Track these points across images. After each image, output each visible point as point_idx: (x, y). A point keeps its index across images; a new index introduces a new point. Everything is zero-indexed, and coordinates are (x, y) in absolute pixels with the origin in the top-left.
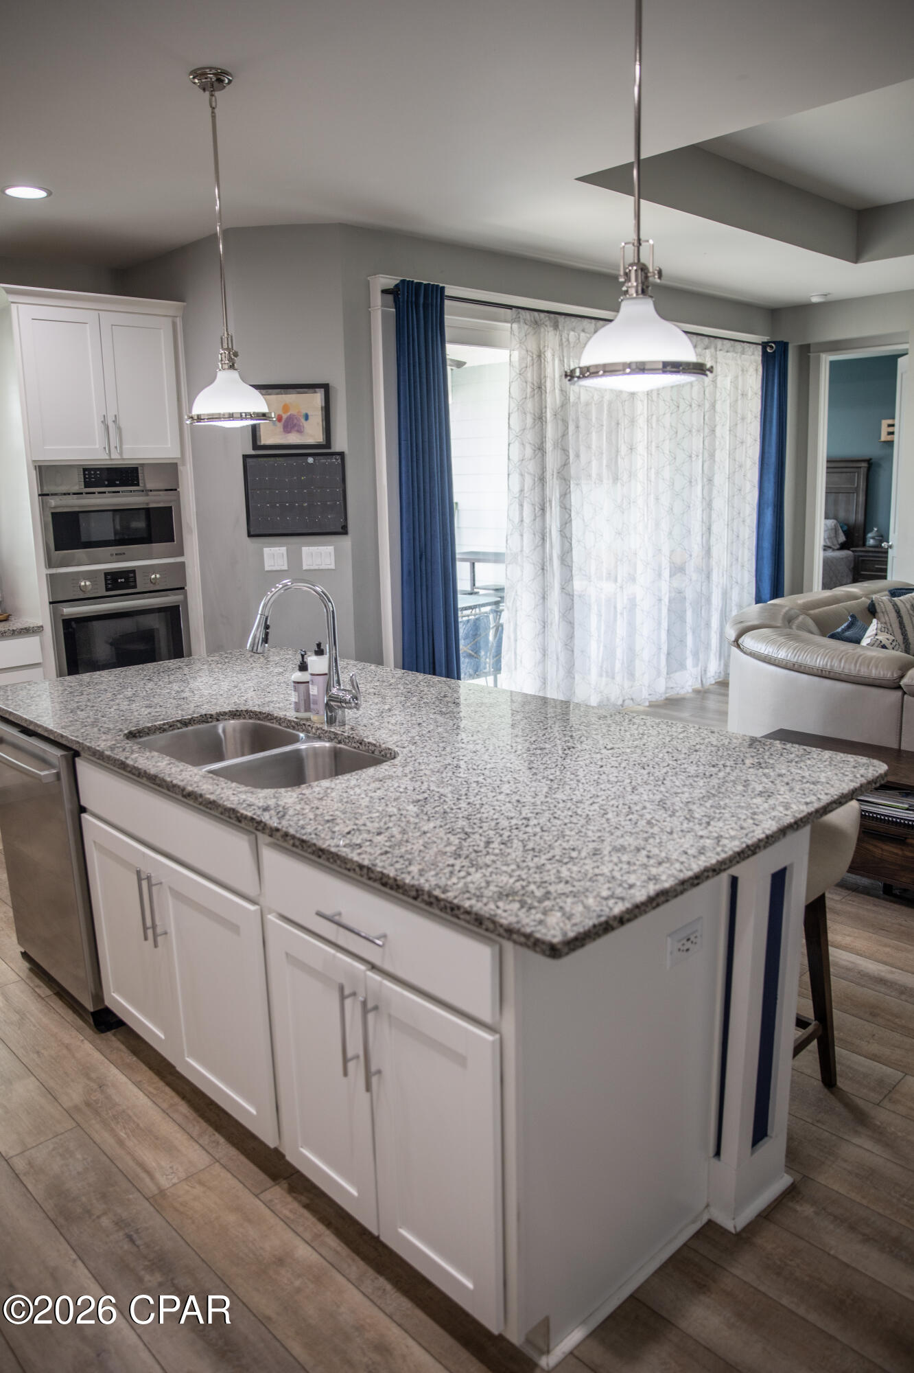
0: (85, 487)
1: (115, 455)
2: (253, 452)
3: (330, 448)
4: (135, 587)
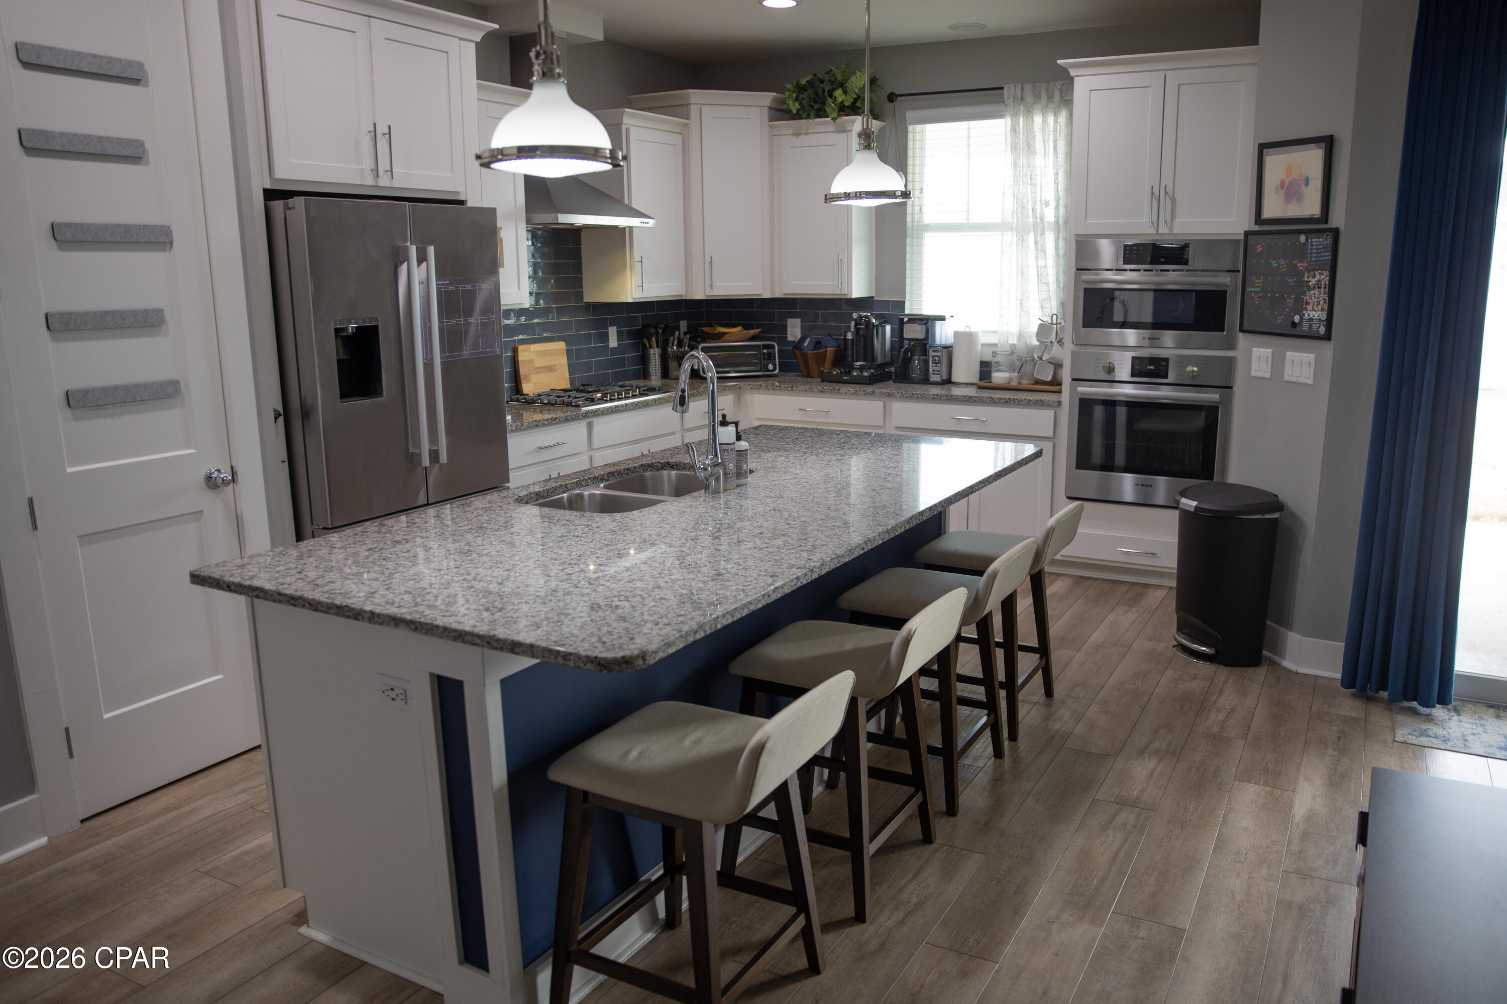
0: (1124, 264)
1: (1163, 230)
2: (1256, 228)
3: (1326, 222)
4: (1166, 377)
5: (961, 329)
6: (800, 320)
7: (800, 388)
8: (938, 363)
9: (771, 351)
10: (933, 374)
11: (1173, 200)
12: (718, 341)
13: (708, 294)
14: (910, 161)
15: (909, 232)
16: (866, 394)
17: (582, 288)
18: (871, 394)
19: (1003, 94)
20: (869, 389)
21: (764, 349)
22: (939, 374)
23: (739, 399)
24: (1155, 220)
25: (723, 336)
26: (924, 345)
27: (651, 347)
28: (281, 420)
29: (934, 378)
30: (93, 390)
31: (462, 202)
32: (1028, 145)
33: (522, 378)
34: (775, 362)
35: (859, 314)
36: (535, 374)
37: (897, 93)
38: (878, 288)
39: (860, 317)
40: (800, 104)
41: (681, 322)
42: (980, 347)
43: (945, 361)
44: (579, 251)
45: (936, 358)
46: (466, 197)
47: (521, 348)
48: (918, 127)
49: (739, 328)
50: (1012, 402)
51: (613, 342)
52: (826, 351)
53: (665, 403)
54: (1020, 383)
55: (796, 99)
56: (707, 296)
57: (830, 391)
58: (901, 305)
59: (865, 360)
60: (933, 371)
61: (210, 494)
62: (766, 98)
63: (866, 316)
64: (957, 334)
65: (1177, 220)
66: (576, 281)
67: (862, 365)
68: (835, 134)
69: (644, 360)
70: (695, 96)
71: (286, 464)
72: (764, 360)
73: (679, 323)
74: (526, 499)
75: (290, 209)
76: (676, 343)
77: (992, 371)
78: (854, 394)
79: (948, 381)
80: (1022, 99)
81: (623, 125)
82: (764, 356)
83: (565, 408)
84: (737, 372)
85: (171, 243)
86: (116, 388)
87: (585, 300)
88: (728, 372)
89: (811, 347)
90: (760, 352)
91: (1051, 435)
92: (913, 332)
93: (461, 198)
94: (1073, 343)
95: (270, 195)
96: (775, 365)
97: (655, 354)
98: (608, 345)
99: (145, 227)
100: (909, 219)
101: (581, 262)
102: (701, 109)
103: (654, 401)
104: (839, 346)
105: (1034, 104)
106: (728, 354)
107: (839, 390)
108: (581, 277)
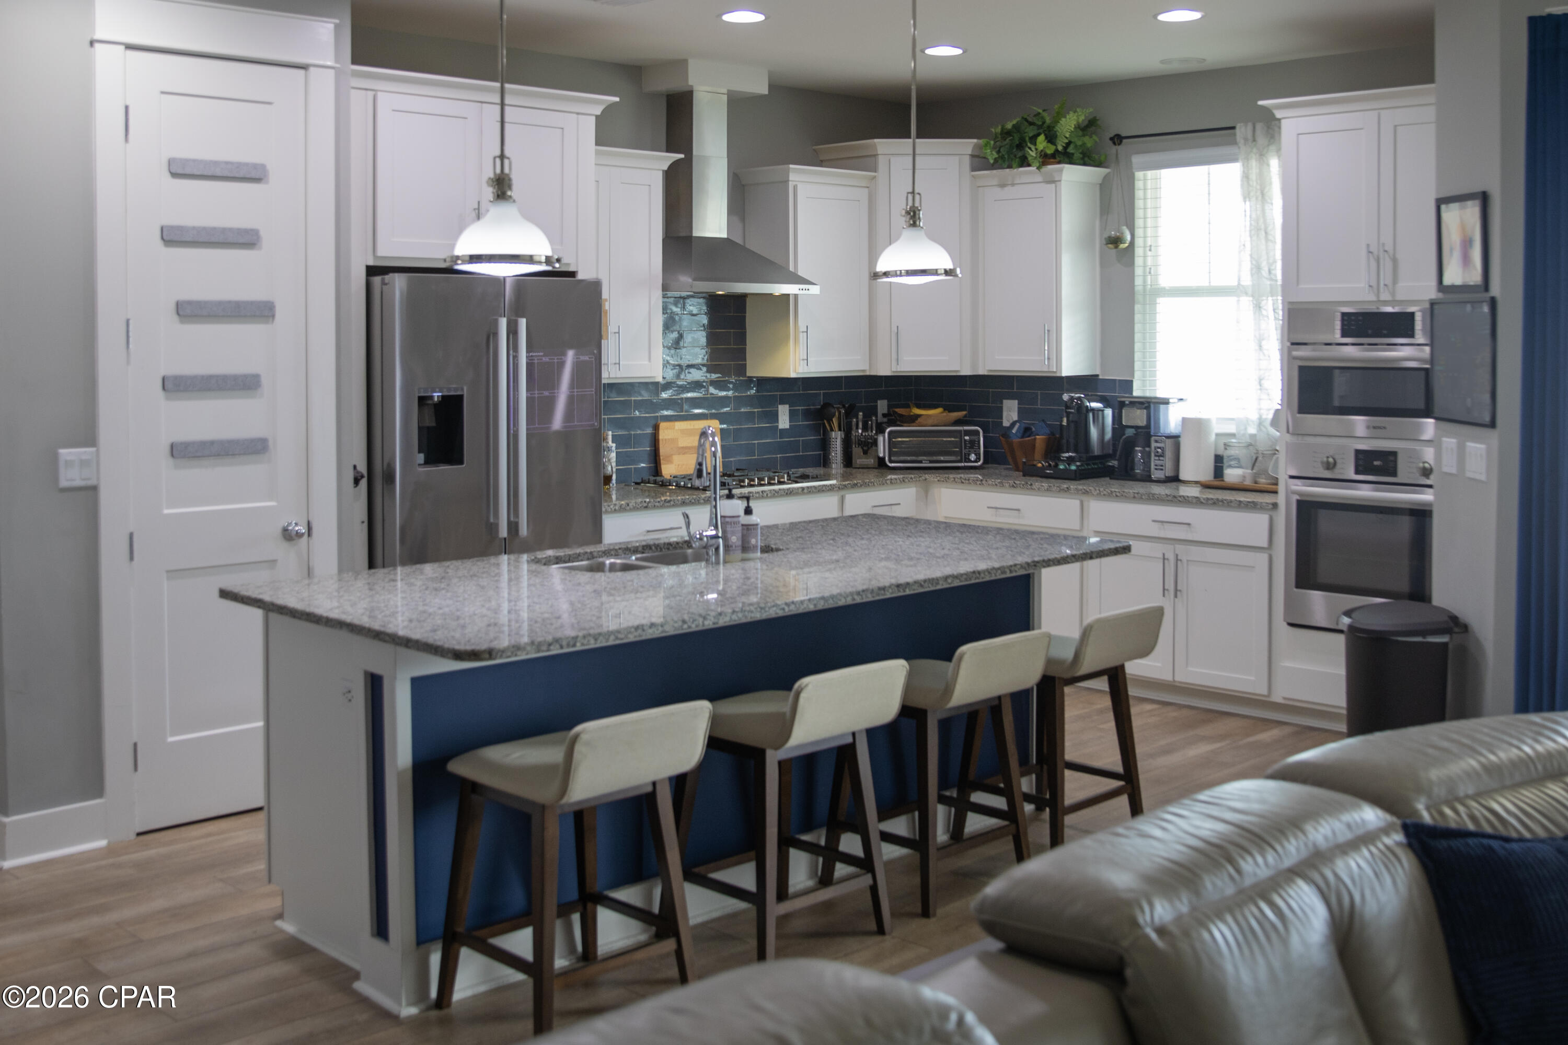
0: (1342, 337)
2: (1438, 296)
3: (1486, 290)
4: (1395, 475)
5: (1191, 414)
6: (1016, 402)
7: (990, 482)
8: (1161, 456)
9: (974, 438)
10: (1156, 469)
11: (1395, 261)
12: (913, 424)
13: (894, 369)
14: (1139, 213)
15: (1139, 298)
16: (1061, 490)
17: (746, 361)
18: (1066, 491)
19: (1235, 135)
20: (1073, 485)
21: (966, 435)
22: (1162, 470)
23: (926, 492)
24: (1374, 283)
25: (917, 419)
26: (1146, 434)
27: (832, 430)
28: (364, 483)
29: (1156, 475)
30: (193, 443)
31: (572, 274)
32: (1263, 194)
33: (661, 458)
34: (980, 451)
35: (1070, 396)
36: (679, 454)
37: (1123, 134)
38: (1103, 365)
39: (1072, 399)
40: (998, 152)
41: (879, 402)
42: (1213, 437)
43: (1169, 454)
44: (743, 319)
45: (1159, 450)
46: (577, 268)
47: (663, 425)
48: (1150, 174)
49: (940, 410)
50: (1220, 503)
51: (784, 422)
52: (1035, 439)
53: (816, 493)
54: (1256, 482)
55: (994, 148)
56: (894, 372)
57: (1022, 486)
58: (1128, 385)
59: (1075, 451)
60: (1156, 465)
61: (285, 545)
62: (967, 146)
63: (1079, 398)
64: (1185, 421)
65: (1401, 284)
66: (740, 354)
67: (1070, 457)
68: (1043, 185)
69: (825, 444)
70: (883, 146)
71: (366, 524)
72: (965, 448)
73: (877, 402)
74: (544, 561)
75: (386, 284)
76: (860, 425)
77: (1224, 468)
78: (1048, 490)
79: (1175, 479)
80: (1254, 140)
81: (790, 183)
82: (965, 444)
83: (690, 492)
84: (931, 462)
85: (273, 316)
86: (212, 443)
87: (748, 374)
88: (921, 462)
89: (1019, 435)
90: (961, 439)
91: (1265, 545)
92: (1134, 417)
93: (571, 269)
94: (1288, 432)
95: (372, 271)
96: (978, 455)
97: (837, 438)
98: (778, 426)
99: (252, 303)
100: (1138, 281)
101: (746, 332)
102: (890, 160)
103: (800, 490)
104: (1053, 434)
105: (1268, 145)
106: (921, 441)
107: (1031, 485)
108: (745, 349)
